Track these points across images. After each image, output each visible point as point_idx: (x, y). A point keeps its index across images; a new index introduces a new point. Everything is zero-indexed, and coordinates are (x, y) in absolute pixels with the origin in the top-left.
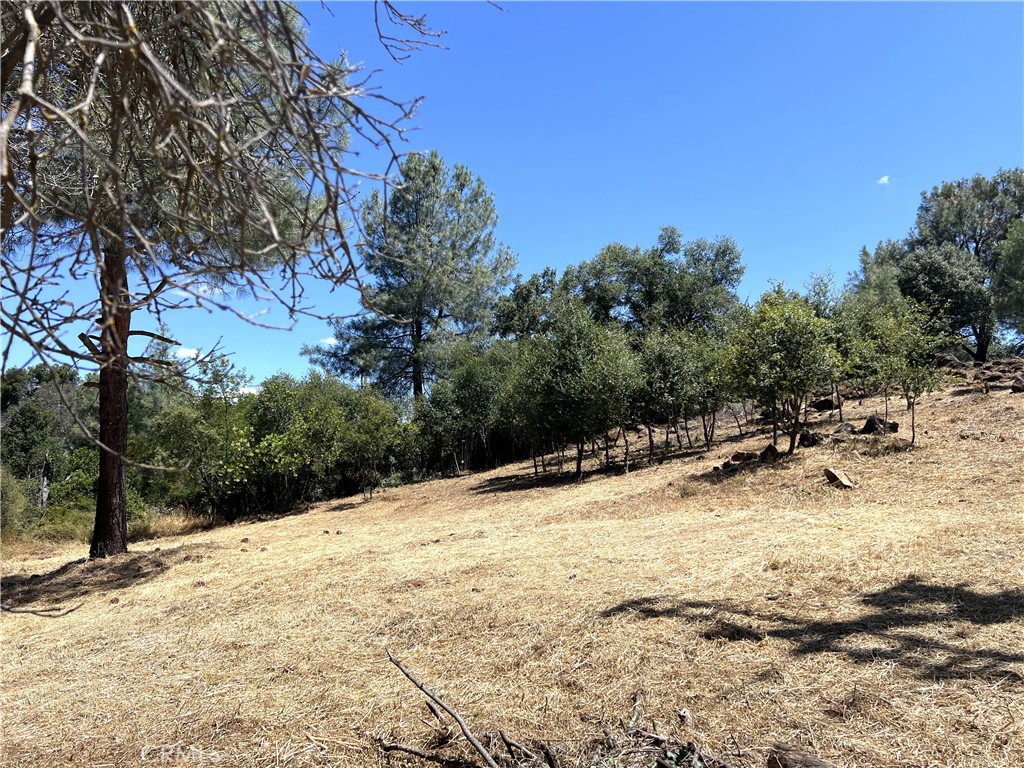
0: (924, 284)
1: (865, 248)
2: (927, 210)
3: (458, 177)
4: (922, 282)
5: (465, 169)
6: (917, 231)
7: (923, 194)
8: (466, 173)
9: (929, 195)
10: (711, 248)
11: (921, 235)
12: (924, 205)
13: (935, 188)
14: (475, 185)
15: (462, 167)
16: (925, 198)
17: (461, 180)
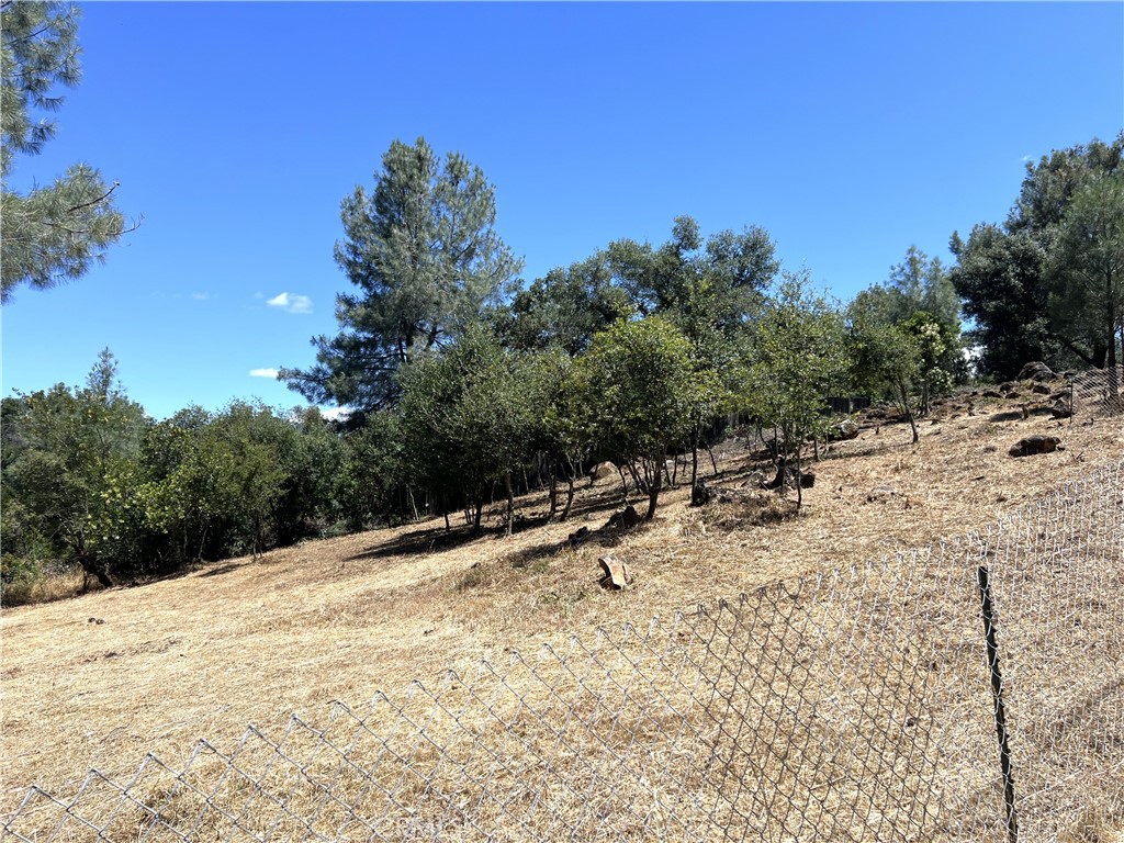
0: (1014, 277)
1: (956, 233)
2: (1032, 184)
3: (452, 167)
4: (1012, 274)
5: (460, 158)
6: (1017, 212)
7: (1029, 166)
8: (462, 163)
9: (1036, 166)
10: (739, 240)
11: (1022, 217)
12: (1031, 179)
13: (1044, 158)
14: (472, 175)
15: (458, 156)
16: (1031, 170)
17: (455, 171)
